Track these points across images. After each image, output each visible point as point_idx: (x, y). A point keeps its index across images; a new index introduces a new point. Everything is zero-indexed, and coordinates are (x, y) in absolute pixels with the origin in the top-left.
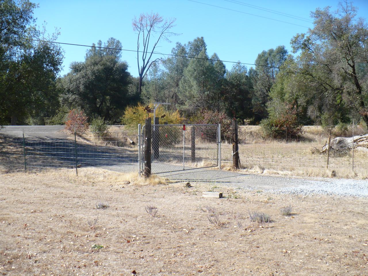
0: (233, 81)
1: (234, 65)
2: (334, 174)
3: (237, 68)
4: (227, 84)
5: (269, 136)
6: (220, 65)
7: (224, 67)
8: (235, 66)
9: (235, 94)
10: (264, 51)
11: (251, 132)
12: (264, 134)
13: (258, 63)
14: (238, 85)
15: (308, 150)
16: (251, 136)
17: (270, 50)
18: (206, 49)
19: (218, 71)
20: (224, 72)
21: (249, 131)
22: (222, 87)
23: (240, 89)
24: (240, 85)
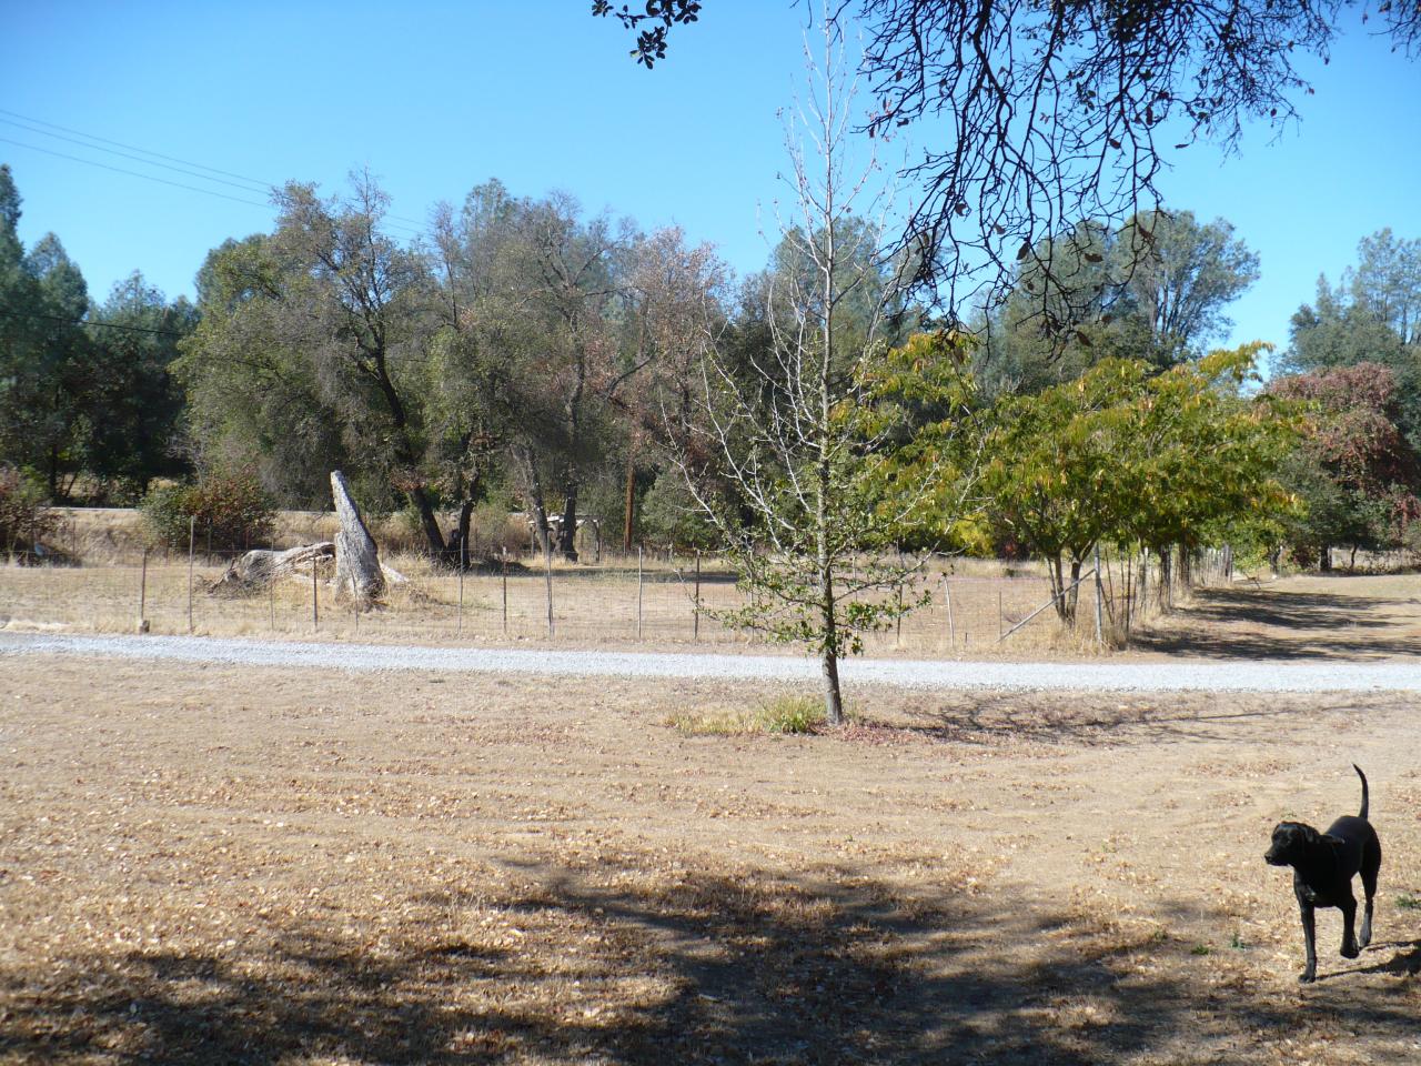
0: (111, 341)
1: (118, 286)
2: (146, 629)
3: (129, 296)
4: (91, 354)
5: (166, 542)
6: (67, 281)
7: (82, 287)
8: (121, 290)
9: (116, 388)
10: (229, 240)
11: (109, 532)
12: (152, 536)
13: (205, 279)
14: (131, 357)
15: (183, 583)
16: (108, 542)
17: (252, 238)
18: (19, 215)
19: (58, 305)
20: (83, 308)
21: (104, 526)
22: (71, 361)
23: (137, 372)
24: (138, 359)
